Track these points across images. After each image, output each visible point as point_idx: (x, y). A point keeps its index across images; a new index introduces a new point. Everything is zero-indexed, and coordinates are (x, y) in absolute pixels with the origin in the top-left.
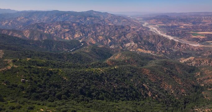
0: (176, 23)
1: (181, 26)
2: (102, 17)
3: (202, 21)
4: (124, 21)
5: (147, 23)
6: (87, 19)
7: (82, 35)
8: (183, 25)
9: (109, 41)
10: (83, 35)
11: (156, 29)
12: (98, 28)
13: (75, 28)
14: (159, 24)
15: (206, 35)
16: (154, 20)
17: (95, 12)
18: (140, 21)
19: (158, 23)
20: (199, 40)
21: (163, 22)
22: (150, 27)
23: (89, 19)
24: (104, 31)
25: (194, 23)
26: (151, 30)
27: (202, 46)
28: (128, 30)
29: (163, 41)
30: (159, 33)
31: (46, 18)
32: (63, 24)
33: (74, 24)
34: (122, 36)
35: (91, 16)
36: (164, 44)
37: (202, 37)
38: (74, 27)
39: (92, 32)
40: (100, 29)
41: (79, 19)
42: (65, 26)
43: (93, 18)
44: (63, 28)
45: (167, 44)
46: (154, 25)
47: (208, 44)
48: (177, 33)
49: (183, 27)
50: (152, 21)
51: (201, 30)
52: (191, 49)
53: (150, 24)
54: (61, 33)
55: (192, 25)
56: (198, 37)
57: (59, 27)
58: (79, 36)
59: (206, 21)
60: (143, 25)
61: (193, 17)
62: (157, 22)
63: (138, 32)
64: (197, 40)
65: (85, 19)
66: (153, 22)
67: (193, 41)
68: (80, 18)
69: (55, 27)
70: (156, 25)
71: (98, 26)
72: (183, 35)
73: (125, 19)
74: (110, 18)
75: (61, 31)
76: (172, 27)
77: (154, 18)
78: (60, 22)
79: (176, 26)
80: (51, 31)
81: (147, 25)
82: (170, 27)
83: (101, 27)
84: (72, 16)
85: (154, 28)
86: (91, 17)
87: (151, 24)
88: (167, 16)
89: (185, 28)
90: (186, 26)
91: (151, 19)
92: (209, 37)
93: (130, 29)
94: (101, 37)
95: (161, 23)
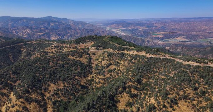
0: (134, 27)
1: (139, 29)
2: (64, 22)
3: (154, 25)
4: (89, 26)
6: (51, 24)
8: (141, 29)
11: (120, 32)
14: (120, 28)
15: (163, 34)
16: (114, 25)
17: (53, 17)
18: (101, 26)
20: (160, 38)
21: (123, 26)
22: (114, 31)
23: (52, 25)
25: (148, 27)
27: (164, 42)
29: (134, 40)
37: (161, 36)
41: (42, 24)
42: (35, 30)
43: (57, 24)
44: (33, 32)
45: (138, 42)
46: (116, 29)
47: (167, 41)
48: (140, 35)
49: (141, 30)
50: (113, 26)
51: (157, 31)
52: (158, 45)
54: (35, 36)
55: (147, 28)
56: (158, 36)
57: (28, 31)
59: (157, 25)
60: (107, 29)
61: (145, 22)
62: (117, 26)
64: (158, 38)
65: (49, 24)
67: (155, 39)
70: (118, 29)
72: (146, 36)
76: (133, 30)
77: (114, 23)
79: (135, 29)
80: (23, 35)
81: (110, 29)
82: (131, 30)
84: (32, 22)
85: (118, 32)
86: (54, 22)
87: (113, 28)
88: (124, 22)
89: (144, 30)
90: (144, 29)
92: (165, 36)
95: (122, 27)
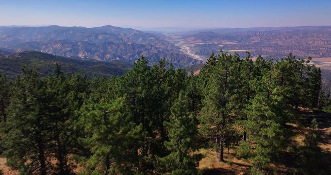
0: (218, 41)
1: (221, 44)
4: (151, 40)
5: (183, 42)
6: (99, 37)
7: (86, 54)
9: (118, 59)
10: (88, 54)
12: (110, 48)
13: (80, 47)
14: (197, 43)
16: (193, 38)
17: (114, 27)
18: (175, 40)
19: (197, 41)
22: (183, 47)
23: (101, 38)
24: (117, 50)
25: (239, 41)
26: (181, 50)
28: (148, 50)
30: (189, 53)
31: (39, 36)
32: (64, 43)
33: (79, 43)
34: (136, 54)
35: (106, 34)
36: (181, 62)
38: (78, 46)
39: (100, 52)
40: (112, 48)
41: (88, 37)
42: (66, 45)
43: (108, 36)
46: (190, 44)
53: (185, 44)
54: (61, 52)
57: (59, 46)
58: (84, 55)
60: (176, 44)
62: (195, 40)
63: (159, 51)
65: (97, 37)
66: (190, 40)
68: (90, 36)
69: (53, 47)
70: (192, 45)
71: (110, 45)
73: (154, 36)
74: (132, 36)
75: (61, 50)
77: (195, 36)
78: (60, 41)
79: (215, 45)
80: (49, 51)
81: (181, 45)
83: (113, 46)
84: (78, 34)
85: (187, 48)
87: (187, 43)
88: (211, 32)
90: (227, 45)
91: (191, 36)
93: (151, 49)
94: (109, 55)
95: (200, 41)
